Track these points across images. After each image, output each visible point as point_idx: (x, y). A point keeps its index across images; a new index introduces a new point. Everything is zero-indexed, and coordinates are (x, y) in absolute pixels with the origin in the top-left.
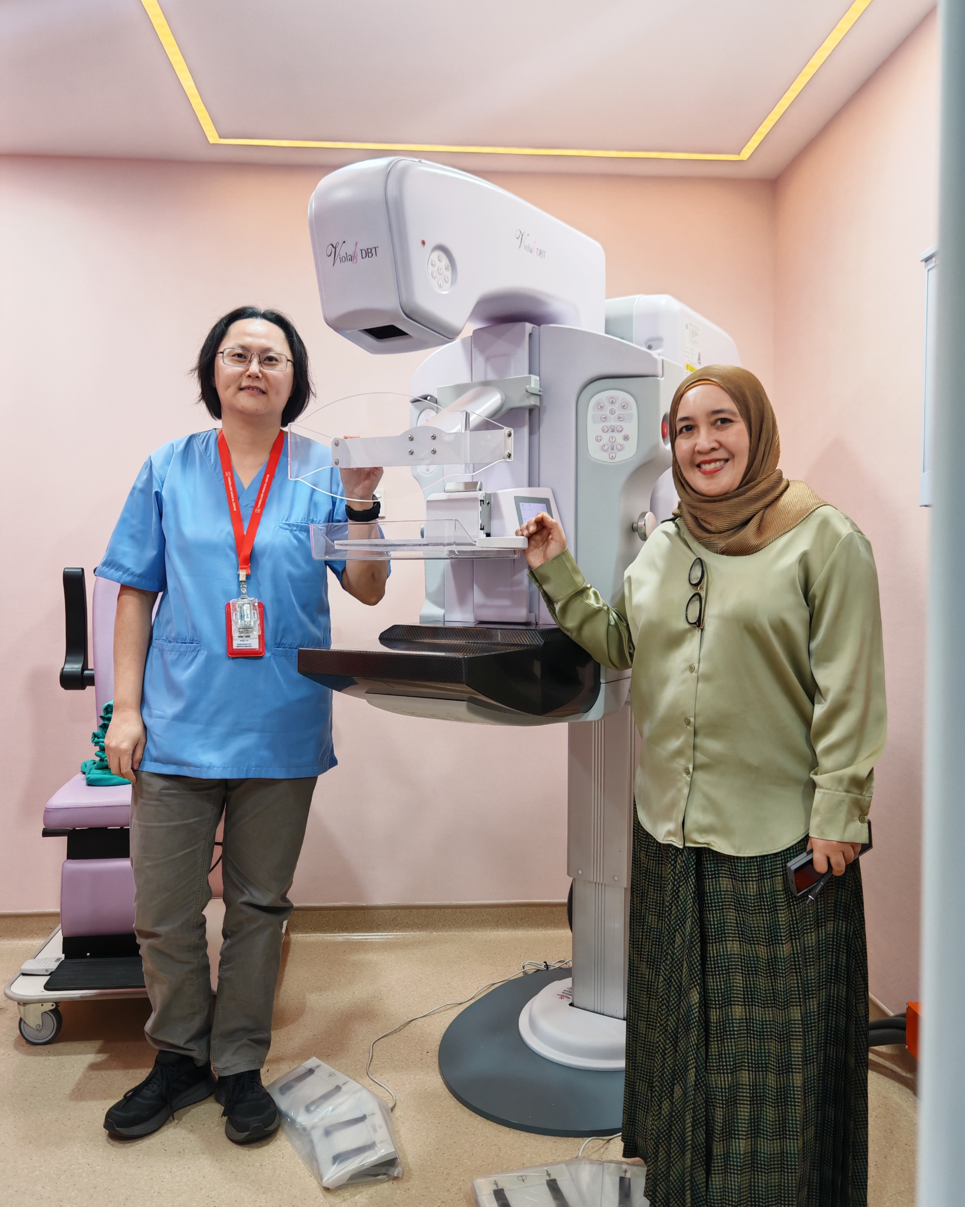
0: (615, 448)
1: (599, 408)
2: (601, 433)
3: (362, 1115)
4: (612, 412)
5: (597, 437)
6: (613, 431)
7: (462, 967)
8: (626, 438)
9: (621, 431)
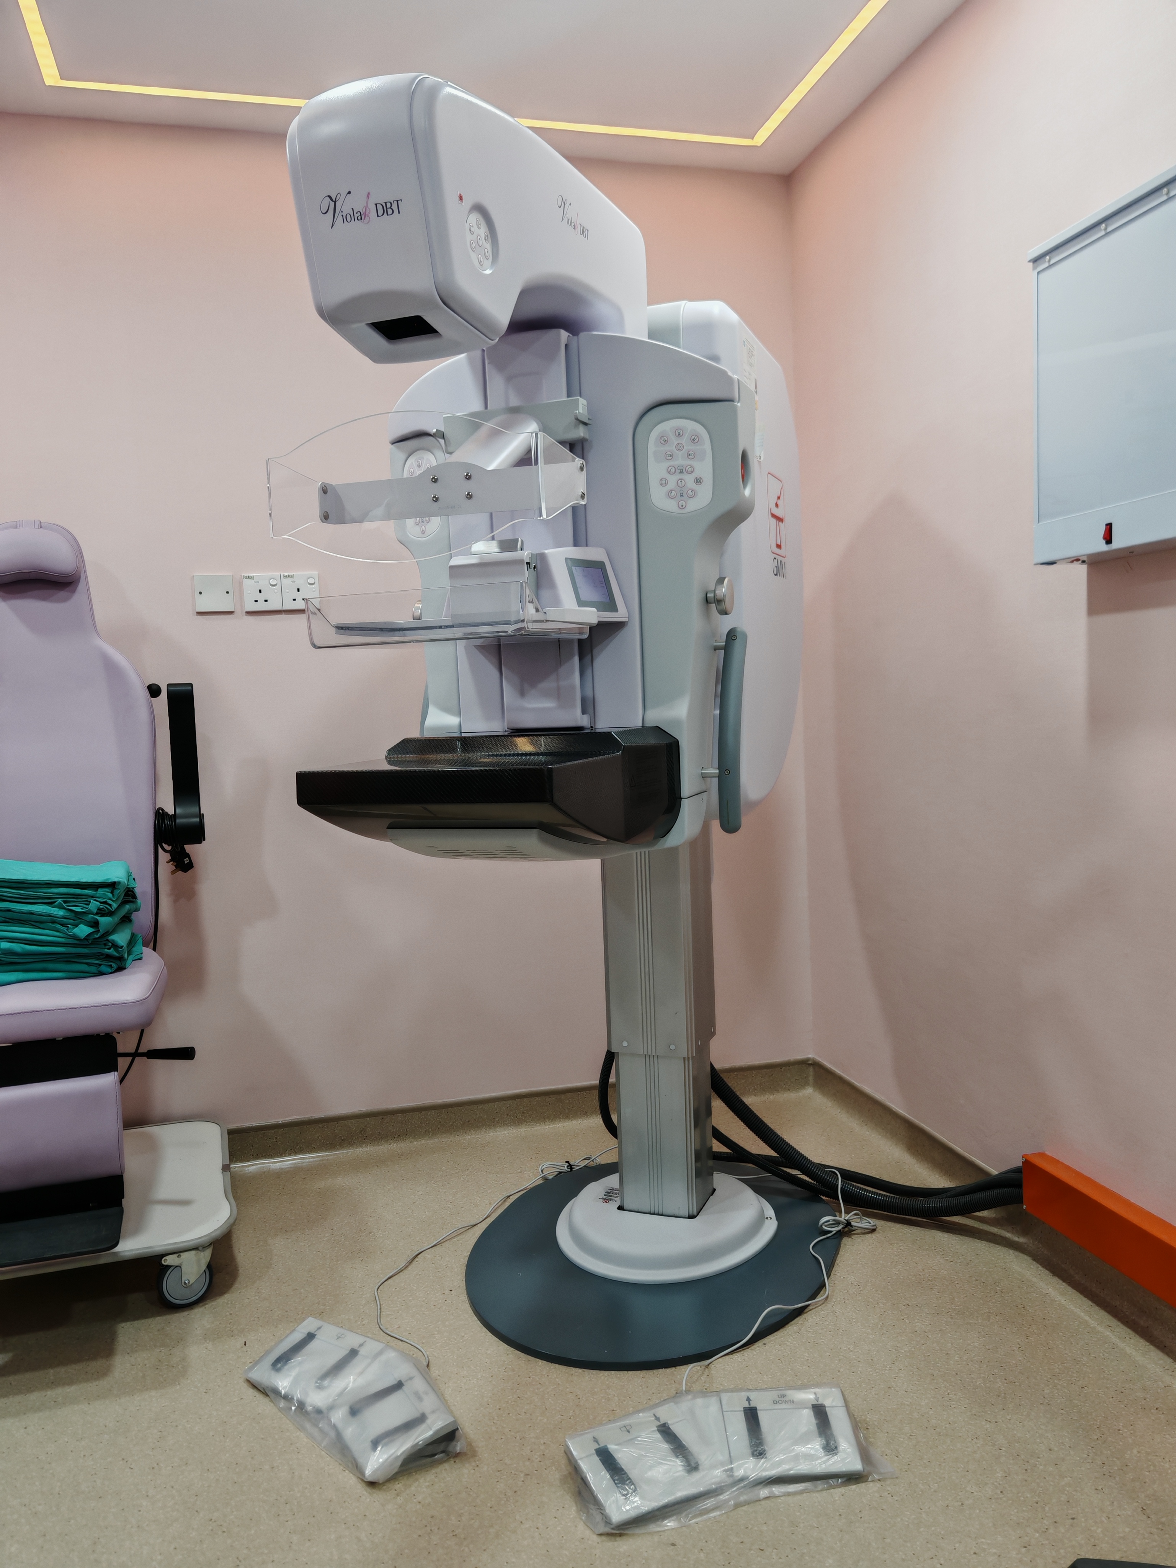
0: (685, 495)
1: (663, 442)
2: (667, 476)
3: (395, 1382)
4: (679, 447)
5: (661, 480)
6: (682, 472)
7: (462, 1179)
8: (698, 481)
9: (692, 472)
